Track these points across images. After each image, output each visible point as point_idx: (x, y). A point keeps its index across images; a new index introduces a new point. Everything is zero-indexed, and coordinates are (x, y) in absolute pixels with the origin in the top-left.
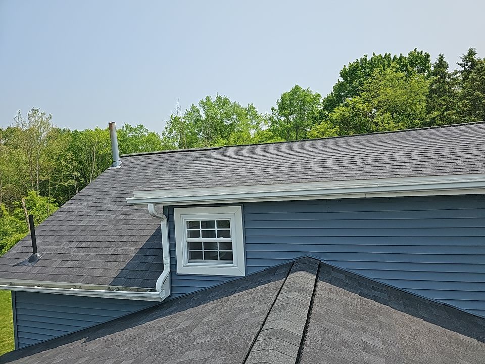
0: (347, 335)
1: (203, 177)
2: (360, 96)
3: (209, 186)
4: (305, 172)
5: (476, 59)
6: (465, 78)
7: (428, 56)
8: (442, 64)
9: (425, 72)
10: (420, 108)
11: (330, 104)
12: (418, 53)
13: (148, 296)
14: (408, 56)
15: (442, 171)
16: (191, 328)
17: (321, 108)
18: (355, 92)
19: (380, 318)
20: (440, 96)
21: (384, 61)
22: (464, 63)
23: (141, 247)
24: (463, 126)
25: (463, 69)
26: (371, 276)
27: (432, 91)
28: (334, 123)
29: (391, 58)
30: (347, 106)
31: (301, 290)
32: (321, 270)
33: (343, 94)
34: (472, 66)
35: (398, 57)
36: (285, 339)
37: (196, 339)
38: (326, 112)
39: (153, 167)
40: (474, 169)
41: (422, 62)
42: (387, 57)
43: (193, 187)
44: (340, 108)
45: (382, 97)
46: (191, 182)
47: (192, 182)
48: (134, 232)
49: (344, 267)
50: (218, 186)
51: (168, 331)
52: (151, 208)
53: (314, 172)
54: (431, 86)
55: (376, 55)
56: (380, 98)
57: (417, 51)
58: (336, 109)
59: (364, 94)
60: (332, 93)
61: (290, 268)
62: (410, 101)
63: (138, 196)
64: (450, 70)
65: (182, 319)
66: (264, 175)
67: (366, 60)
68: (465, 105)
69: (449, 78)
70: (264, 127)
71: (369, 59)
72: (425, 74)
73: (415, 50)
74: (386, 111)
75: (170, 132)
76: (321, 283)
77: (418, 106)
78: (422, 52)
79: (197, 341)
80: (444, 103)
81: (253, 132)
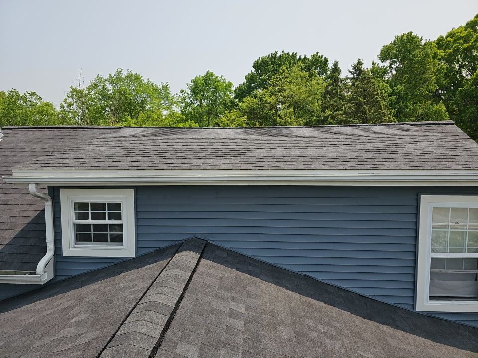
0: (217, 304)
1: (96, 157)
2: (268, 90)
3: (98, 168)
4: (199, 160)
5: (363, 68)
6: (353, 84)
7: (326, 60)
8: (336, 69)
9: (323, 74)
10: (316, 106)
11: (242, 93)
12: (319, 56)
13: (28, 279)
14: (310, 58)
15: (310, 166)
16: (71, 308)
17: (232, 96)
18: (263, 85)
19: (249, 288)
20: (332, 98)
21: (291, 59)
22: (353, 70)
23: (21, 229)
24: (339, 127)
25: (352, 76)
26: (249, 253)
27: (327, 93)
28: (244, 113)
29: (296, 58)
30: (256, 97)
31: (183, 268)
32: (206, 249)
33: (253, 85)
34: (359, 74)
35: (303, 57)
36: (158, 311)
37: (73, 318)
38: (237, 100)
39: (43, 143)
40: (333, 165)
41: (321, 65)
42: (294, 56)
43: (81, 168)
44: (249, 98)
45: (287, 92)
46: (80, 162)
47: (82, 162)
48: (14, 213)
49: (228, 246)
50: (110, 168)
51: (46, 313)
52: (32, 188)
53: (207, 160)
54: (326, 88)
55: (285, 52)
56: (284, 94)
57: (318, 54)
58: (245, 99)
59: (271, 88)
60: (244, 83)
61: (178, 247)
62: (310, 99)
63: (18, 174)
64: (342, 76)
65: (63, 301)
66: (160, 160)
67: (276, 55)
68: (350, 108)
69: (341, 82)
70: (177, 110)
71: (278, 55)
72: (324, 76)
73: (317, 53)
74: (289, 107)
75: (70, 105)
76: (203, 261)
77: (316, 104)
78: (322, 56)
79: (74, 320)
80: (335, 104)
81: (165, 113)
